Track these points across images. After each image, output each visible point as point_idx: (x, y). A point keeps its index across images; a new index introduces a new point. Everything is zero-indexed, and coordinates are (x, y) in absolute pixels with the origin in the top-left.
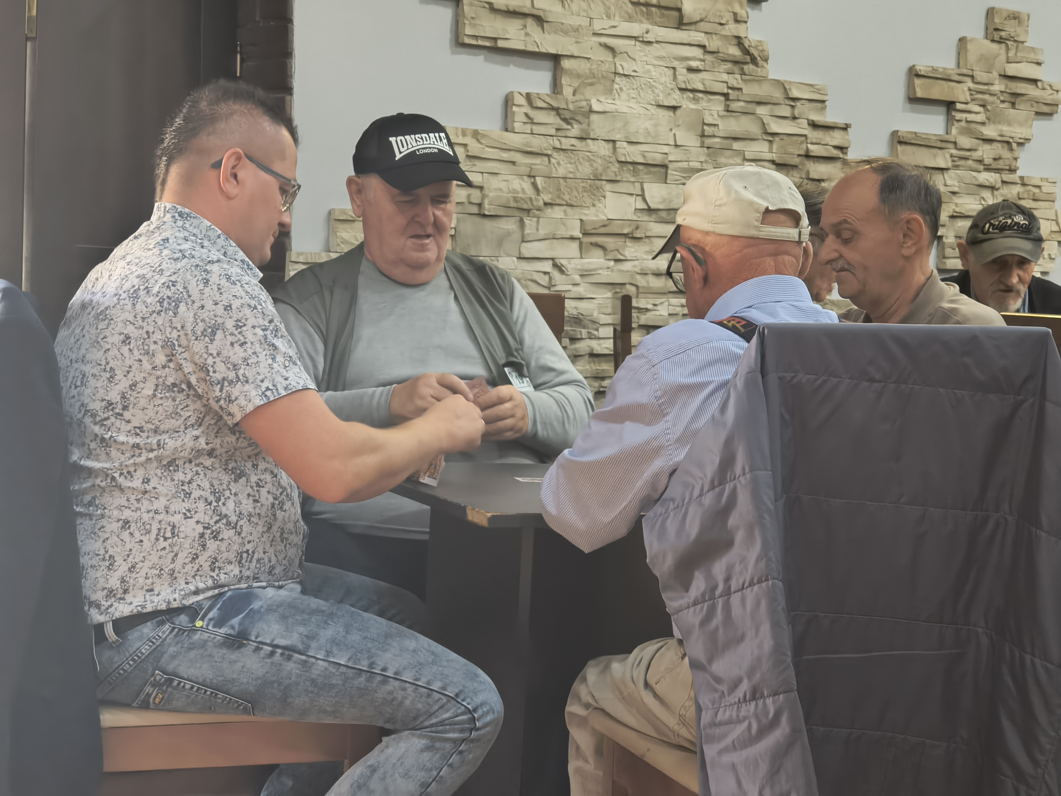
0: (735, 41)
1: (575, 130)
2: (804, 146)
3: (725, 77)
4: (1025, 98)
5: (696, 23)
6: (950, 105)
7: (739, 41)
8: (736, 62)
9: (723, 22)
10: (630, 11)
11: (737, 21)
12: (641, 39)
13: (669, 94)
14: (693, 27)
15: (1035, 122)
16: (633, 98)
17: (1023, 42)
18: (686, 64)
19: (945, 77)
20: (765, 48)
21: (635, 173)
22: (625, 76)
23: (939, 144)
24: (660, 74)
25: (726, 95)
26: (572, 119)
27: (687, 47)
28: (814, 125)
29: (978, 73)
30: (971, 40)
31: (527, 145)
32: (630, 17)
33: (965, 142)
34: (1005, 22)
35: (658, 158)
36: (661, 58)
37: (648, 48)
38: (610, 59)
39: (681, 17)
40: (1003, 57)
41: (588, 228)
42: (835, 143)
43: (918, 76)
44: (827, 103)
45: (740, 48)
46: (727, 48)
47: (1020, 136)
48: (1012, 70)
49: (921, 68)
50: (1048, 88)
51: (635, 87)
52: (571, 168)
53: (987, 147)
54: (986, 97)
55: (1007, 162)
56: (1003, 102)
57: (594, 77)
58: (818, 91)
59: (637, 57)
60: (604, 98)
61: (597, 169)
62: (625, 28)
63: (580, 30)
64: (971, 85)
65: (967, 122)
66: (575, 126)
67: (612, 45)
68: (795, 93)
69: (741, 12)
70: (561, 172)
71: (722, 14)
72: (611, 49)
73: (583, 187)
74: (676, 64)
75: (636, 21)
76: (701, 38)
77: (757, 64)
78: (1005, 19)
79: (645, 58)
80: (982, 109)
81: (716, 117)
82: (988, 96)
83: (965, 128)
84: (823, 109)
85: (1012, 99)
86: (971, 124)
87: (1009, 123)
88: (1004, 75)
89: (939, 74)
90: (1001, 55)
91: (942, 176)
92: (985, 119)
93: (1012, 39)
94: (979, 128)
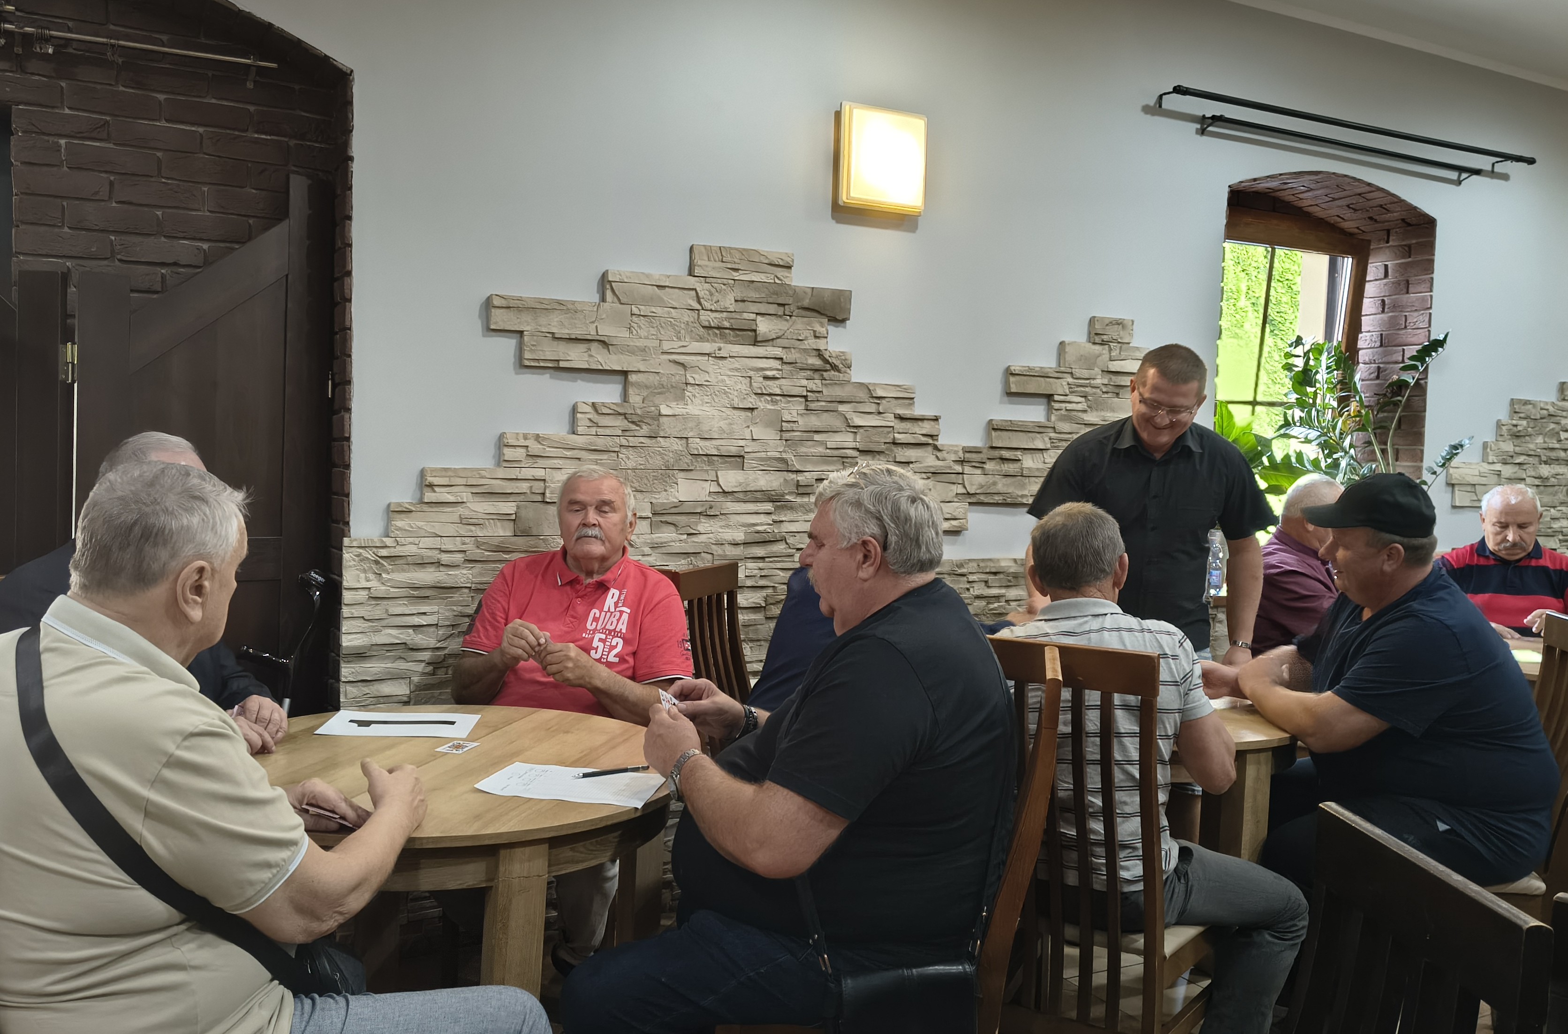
0: (815, 353)
1: (645, 430)
2: (891, 436)
3: (804, 382)
5: (773, 339)
6: (1049, 397)
7: (819, 354)
8: (816, 370)
9: (800, 338)
10: (701, 333)
11: (816, 337)
12: (714, 355)
13: (744, 398)
14: (771, 343)
16: (708, 403)
17: (1129, 343)
18: (761, 373)
19: (1045, 375)
20: (847, 358)
21: (710, 463)
22: (697, 385)
23: (1037, 429)
24: (735, 382)
25: (805, 397)
26: (639, 421)
27: (764, 360)
28: (901, 418)
29: (1077, 370)
30: (1069, 344)
31: (591, 444)
32: (701, 338)
33: (1065, 427)
34: (1107, 327)
35: (734, 450)
36: (737, 370)
37: (720, 362)
38: (683, 373)
39: (756, 336)
40: (1106, 356)
41: (658, 509)
42: (924, 432)
43: (1012, 374)
44: (915, 400)
45: (820, 358)
46: (806, 359)
48: (1115, 366)
49: (1016, 368)
51: (709, 394)
52: (641, 461)
54: (1087, 389)
56: (1107, 393)
57: (664, 388)
58: (906, 390)
59: (710, 370)
60: (675, 403)
61: (668, 461)
62: (696, 347)
63: (647, 349)
64: (1070, 380)
65: (1067, 410)
66: (644, 427)
67: (681, 361)
68: (880, 393)
69: (821, 330)
70: (631, 464)
71: (800, 332)
72: (682, 365)
73: (653, 476)
74: (751, 373)
75: (708, 341)
76: (778, 352)
77: (839, 371)
78: (1107, 325)
79: (719, 371)
80: (1083, 399)
81: (796, 415)
82: (1090, 388)
83: (1065, 415)
84: (911, 404)
85: (1117, 390)
86: (1072, 412)
87: (1113, 410)
88: (1108, 371)
89: (1035, 372)
90: (1103, 354)
91: (1042, 455)
92: (1086, 408)
93: (1115, 341)
94: (1080, 415)
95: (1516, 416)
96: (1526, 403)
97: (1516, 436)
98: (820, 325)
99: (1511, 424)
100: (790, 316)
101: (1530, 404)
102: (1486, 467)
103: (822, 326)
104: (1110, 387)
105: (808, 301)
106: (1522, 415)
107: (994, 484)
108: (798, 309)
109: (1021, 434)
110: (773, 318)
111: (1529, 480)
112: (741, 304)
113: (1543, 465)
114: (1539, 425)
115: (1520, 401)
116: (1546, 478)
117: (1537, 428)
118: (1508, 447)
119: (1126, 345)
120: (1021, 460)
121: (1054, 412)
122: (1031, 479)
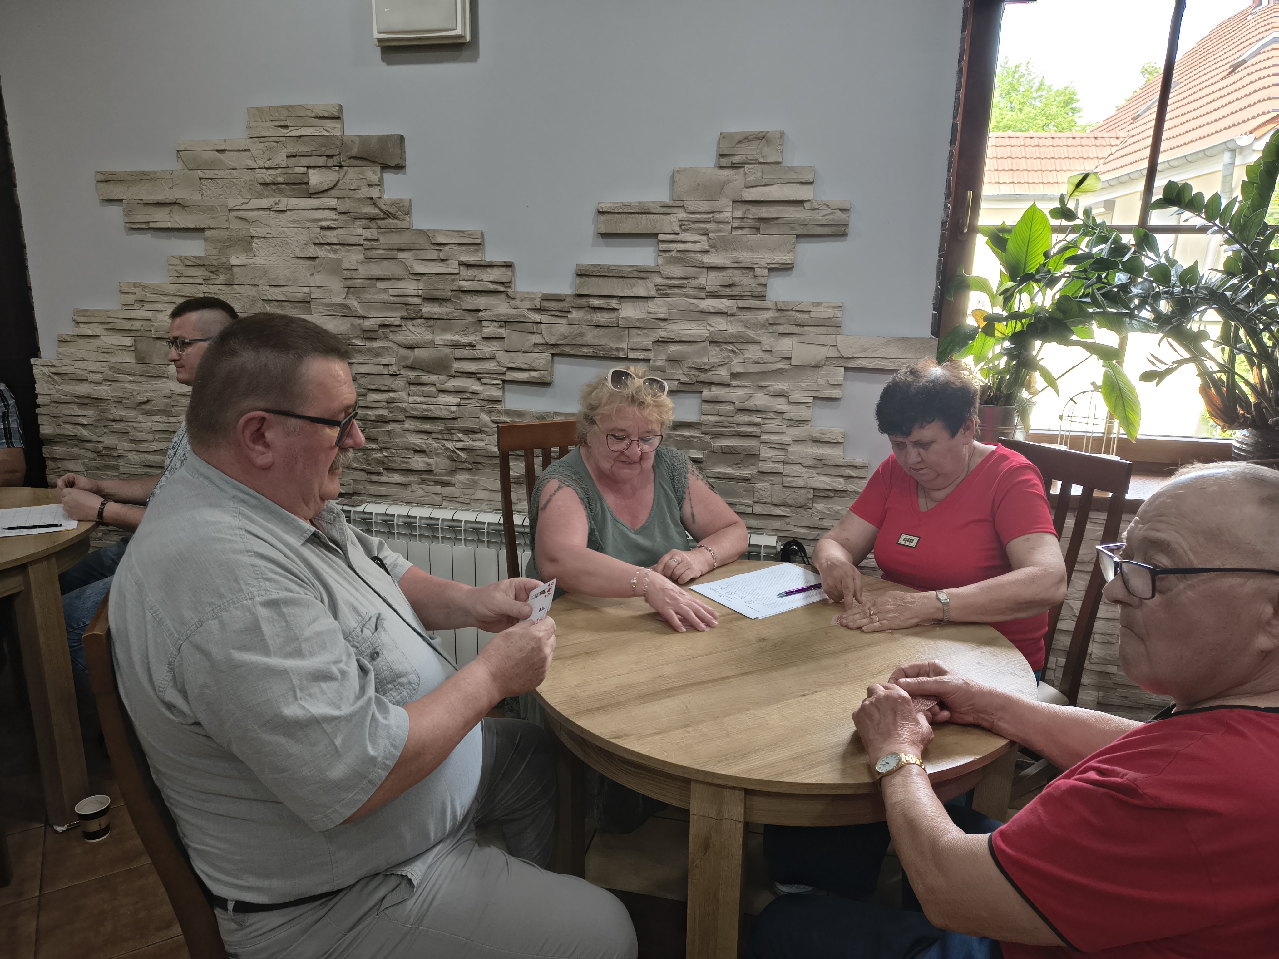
0: (369, 202)
1: (221, 279)
2: (457, 283)
3: (360, 231)
4: (779, 221)
5: (326, 191)
6: (655, 235)
7: (373, 201)
8: (372, 219)
9: (352, 188)
10: (259, 190)
11: (370, 186)
12: (273, 210)
13: (304, 248)
14: (325, 194)
15: (797, 246)
16: (274, 253)
17: (777, 163)
18: (317, 224)
20: (405, 204)
22: (262, 237)
24: (296, 233)
25: (362, 246)
26: (217, 271)
27: (321, 211)
28: (469, 266)
29: (693, 203)
30: (678, 172)
31: (179, 290)
32: (259, 195)
33: (677, 271)
34: (737, 146)
35: (299, 296)
36: (296, 221)
37: (281, 216)
38: (247, 227)
39: (307, 189)
40: (741, 183)
42: (491, 279)
43: (604, 212)
44: (485, 246)
45: (375, 207)
46: (360, 209)
47: (768, 261)
48: (755, 194)
49: (605, 205)
50: (824, 207)
51: (274, 245)
53: (713, 274)
54: (708, 226)
55: (748, 289)
56: (742, 228)
57: (232, 241)
58: (473, 236)
59: (272, 223)
60: (244, 255)
62: (256, 203)
64: (682, 215)
65: (680, 251)
66: (221, 276)
67: (244, 217)
68: (440, 239)
69: (373, 178)
71: (352, 182)
72: (245, 220)
74: (309, 225)
75: (267, 197)
76: (333, 203)
77: (396, 218)
78: (739, 142)
79: (279, 223)
80: (705, 238)
81: (355, 263)
82: (714, 224)
83: (675, 258)
84: (477, 251)
85: (757, 224)
86: (687, 253)
87: (751, 249)
88: (742, 201)
89: (631, 209)
90: (736, 180)
91: (646, 304)
92: (707, 248)
93: (754, 161)
94: (699, 256)
98: (372, 173)
100: (341, 167)
103: (374, 172)
104: (749, 221)
105: (356, 150)
107: (582, 334)
108: (349, 158)
109: (615, 280)
110: (324, 170)
112: (293, 159)
119: (774, 166)
120: (618, 309)
121: (662, 254)
122: (631, 330)
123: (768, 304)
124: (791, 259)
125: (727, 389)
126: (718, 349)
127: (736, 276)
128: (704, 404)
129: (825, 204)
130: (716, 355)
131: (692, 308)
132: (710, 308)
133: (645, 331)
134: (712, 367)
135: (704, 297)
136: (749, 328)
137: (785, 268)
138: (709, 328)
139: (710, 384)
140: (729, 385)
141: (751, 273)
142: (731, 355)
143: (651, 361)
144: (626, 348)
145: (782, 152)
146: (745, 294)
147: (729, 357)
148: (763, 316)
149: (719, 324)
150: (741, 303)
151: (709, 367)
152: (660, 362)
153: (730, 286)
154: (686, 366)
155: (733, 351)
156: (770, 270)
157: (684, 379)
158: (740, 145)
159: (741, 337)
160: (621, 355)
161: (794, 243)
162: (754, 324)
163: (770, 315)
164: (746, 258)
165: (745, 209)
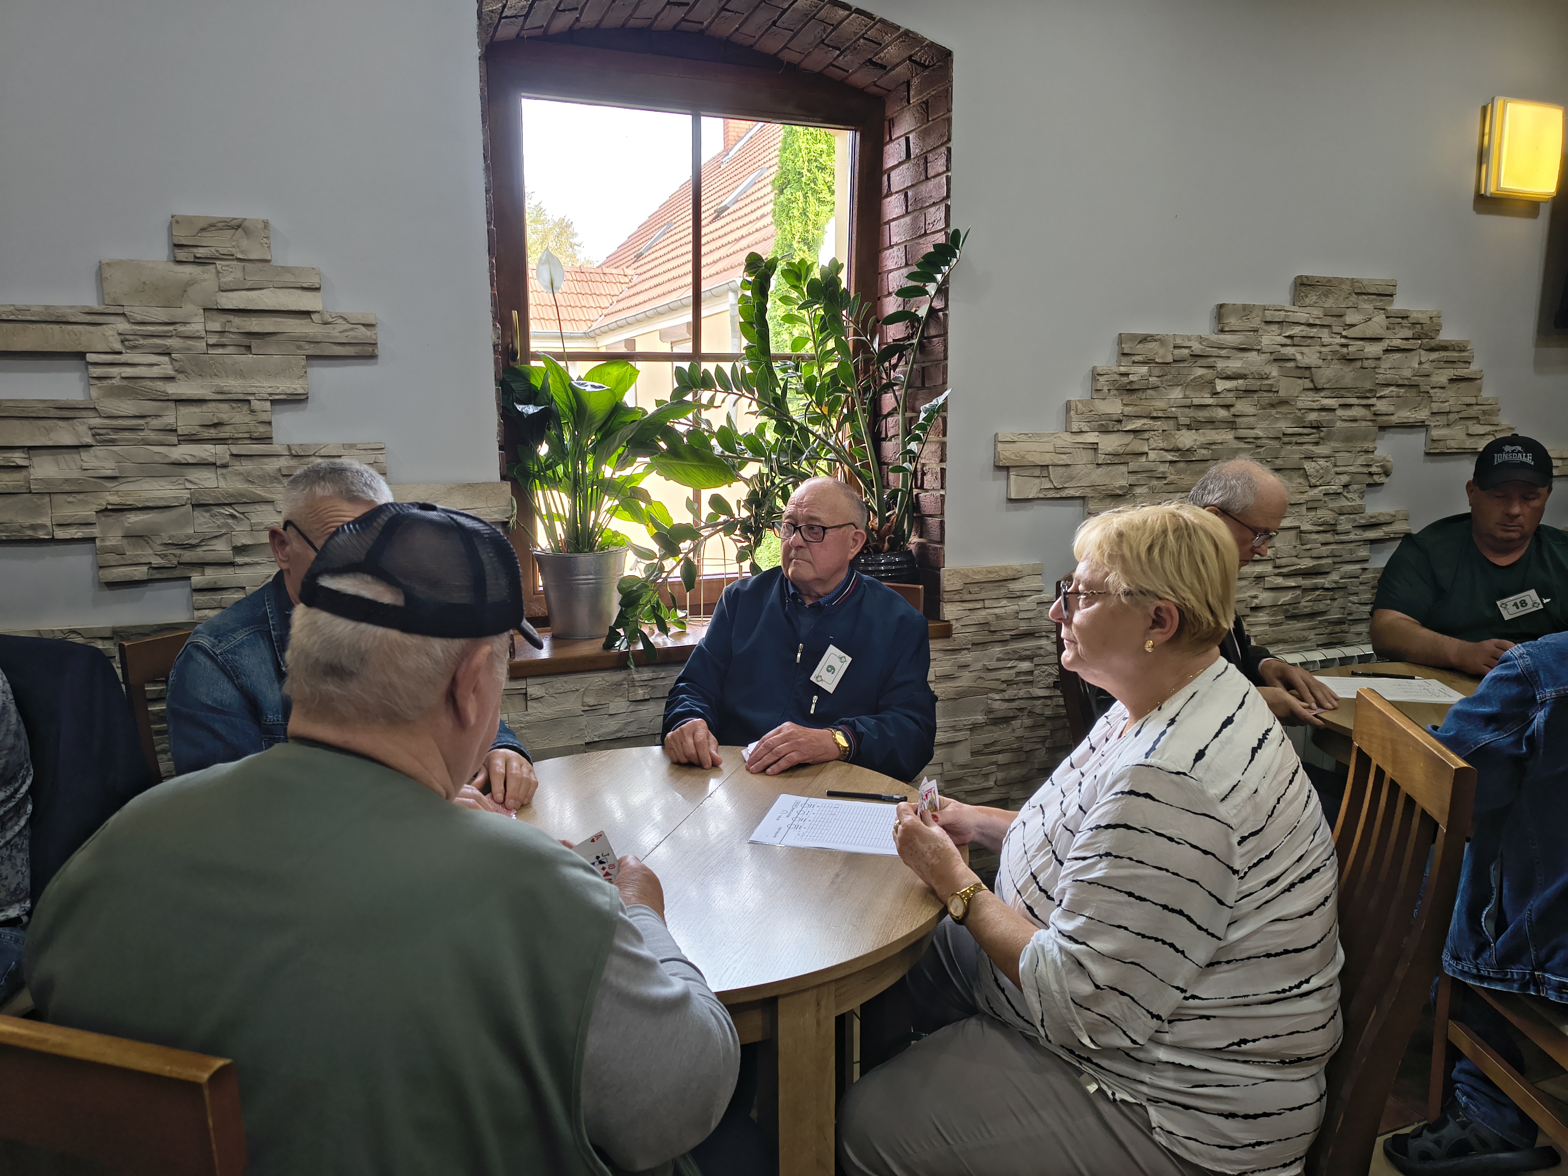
4: (278, 337)
6: (81, 355)
15: (309, 370)
17: (263, 261)
19: (54, 319)
29: (139, 310)
30: (109, 264)
33: (127, 407)
34: (203, 235)
40: (211, 284)
47: (270, 390)
48: (237, 300)
50: (340, 321)
53: (184, 410)
54: (168, 342)
55: (245, 428)
56: (223, 346)
64: (123, 326)
65: (125, 378)
78: (203, 230)
80: (166, 359)
82: (178, 339)
83: (118, 387)
85: (246, 341)
86: (139, 380)
87: (241, 374)
88: (218, 309)
89: (33, 315)
90: (204, 280)
91: (76, 457)
92: (171, 373)
93: (230, 257)
94: (160, 385)
95: (1125, 361)
96: (1145, 339)
97: (1128, 390)
99: (1115, 373)
101: (1155, 341)
102: (1069, 438)
104: (231, 336)
106: (1136, 358)
111: (1152, 455)
113: (1184, 431)
114: (1173, 371)
115: (1133, 337)
116: (1187, 450)
117: (1169, 377)
118: (1113, 407)
119: (260, 265)
120: (27, 467)
121: (97, 382)
122: (55, 498)
123: (277, 447)
124: (304, 388)
125: (230, 571)
126: (207, 515)
127: (224, 412)
128: (194, 594)
129: (342, 317)
130: (206, 523)
131: (157, 458)
132: (187, 457)
133: (81, 497)
134: (202, 541)
135: (176, 442)
136: (252, 483)
137: (297, 400)
138: (189, 486)
139: (202, 565)
140: (232, 564)
141: (246, 407)
142: (230, 521)
143: (97, 541)
144: (49, 524)
145: (269, 247)
146: (240, 435)
147: (227, 525)
148: (271, 466)
149: (205, 479)
150: (235, 450)
151: (198, 541)
152: (114, 539)
153: (215, 425)
154: (159, 542)
155: (233, 516)
156: (274, 402)
157: (157, 561)
158: (205, 234)
159: (242, 495)
160: (41, 535)
161: (304, 367)
162: (259, 476)
163: (283, 463)
164: (235, 386)
165: (224, 320)
